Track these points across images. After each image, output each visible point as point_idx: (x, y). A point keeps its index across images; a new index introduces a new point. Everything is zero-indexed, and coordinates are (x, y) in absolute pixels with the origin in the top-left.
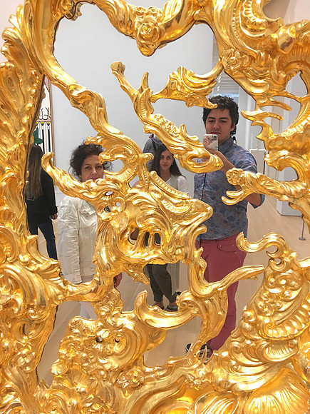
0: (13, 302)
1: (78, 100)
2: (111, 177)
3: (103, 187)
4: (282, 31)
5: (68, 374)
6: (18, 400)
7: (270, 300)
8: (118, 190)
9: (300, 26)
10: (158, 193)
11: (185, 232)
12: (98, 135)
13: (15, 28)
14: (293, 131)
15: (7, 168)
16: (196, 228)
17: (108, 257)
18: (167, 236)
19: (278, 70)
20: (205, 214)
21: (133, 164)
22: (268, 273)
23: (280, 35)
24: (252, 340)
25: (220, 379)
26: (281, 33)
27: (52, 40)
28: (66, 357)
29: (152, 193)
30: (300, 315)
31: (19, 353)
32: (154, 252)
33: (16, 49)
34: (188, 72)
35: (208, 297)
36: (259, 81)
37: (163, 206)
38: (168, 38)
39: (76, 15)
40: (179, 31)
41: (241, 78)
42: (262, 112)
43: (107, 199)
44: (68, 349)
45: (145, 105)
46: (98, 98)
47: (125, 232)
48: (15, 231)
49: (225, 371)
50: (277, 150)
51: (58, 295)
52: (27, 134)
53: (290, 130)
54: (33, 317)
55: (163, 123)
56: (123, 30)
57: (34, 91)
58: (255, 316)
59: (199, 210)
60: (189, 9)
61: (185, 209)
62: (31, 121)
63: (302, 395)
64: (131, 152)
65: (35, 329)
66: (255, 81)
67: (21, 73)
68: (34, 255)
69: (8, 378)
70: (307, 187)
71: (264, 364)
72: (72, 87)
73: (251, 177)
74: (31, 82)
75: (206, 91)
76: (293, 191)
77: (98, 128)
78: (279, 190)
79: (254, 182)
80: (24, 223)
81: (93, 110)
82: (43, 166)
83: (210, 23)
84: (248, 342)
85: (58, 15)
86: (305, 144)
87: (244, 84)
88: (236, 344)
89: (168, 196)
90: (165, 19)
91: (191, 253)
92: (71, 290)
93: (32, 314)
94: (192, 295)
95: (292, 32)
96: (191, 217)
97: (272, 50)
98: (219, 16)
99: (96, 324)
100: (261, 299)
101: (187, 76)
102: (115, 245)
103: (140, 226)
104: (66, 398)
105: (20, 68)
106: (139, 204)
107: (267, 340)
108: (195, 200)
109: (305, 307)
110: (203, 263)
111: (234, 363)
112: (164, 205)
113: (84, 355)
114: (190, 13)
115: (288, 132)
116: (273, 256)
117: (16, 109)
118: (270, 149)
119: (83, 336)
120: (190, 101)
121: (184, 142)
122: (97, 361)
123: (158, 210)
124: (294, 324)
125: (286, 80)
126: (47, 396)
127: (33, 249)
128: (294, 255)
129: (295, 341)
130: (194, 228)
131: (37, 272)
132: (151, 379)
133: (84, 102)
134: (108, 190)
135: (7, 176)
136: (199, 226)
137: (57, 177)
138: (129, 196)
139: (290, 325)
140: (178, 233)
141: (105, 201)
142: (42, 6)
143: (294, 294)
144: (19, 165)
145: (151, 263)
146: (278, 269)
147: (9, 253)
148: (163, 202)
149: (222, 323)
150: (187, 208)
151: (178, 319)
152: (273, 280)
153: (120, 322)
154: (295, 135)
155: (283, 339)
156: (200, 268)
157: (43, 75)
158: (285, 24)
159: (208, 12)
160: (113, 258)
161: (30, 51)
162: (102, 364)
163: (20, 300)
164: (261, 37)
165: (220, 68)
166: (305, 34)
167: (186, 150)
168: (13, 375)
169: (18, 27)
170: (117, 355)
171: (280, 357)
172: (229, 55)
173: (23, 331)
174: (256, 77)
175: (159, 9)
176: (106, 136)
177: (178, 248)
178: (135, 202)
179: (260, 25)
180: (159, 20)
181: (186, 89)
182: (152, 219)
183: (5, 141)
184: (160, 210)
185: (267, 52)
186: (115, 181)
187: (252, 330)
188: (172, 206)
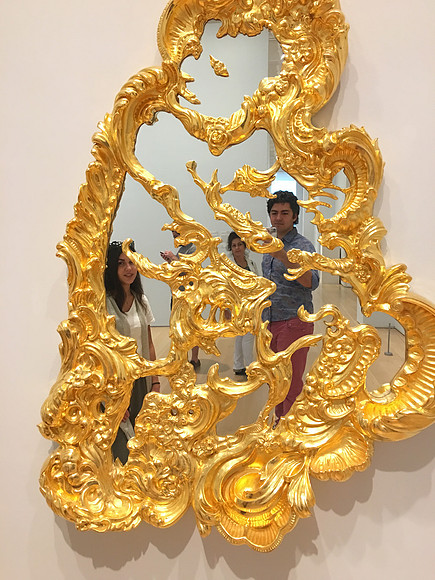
0: (95, 378)
1: (157, 193)
2: (185, 259)
3: (178, 268)
4: (326, 138)
5: (144, 448)
6: (94, 479)
7: (329, 363)
8: (191, 270)
9: (340, 134)
11: (253, 305)
12: (174, 222)
13: (103, 133)
14: (340, 216)
15: (91, 253)
16: (262, 302)
17: (183, 331)
18: (237, 310)
19: (325, 168)
21: (205, 247)
22: (326, 340)
23: (324, 141)
24: (316, 402)
25: (287, 440)
28: (143, 430)
29: (223, 272)
30: (354, 375)
31: (96, 430)
32: (226, 325)
33: (103, 150)
34: (252, 169)
35: (274, 364)
36: (310, 176)
37: (232, 283)
38: (234, 142)
39: (154, 122)
40: (243, 136)
41: (296, 174)
42: (314, 201)
43: (182, 278)
44: (145, 423)
45: (215, 196)
46: (175, 191)
47: (199, 307)
48: (96, 311)
49: (292, 433)
50: (328, 232)
51: (135, 370)
52: (109, 223)
53: (338, 215)
54: (112, 392)
55: (232, 211)
57: (117, 185)
58: (316, 378)
59: (264, 286)
60: (251, 119)
61: (252, 285)
62: (113, 212)
64: (203, 237)
65: (113, 404)
66: (307, 177)
67: (107, 171)
68: (113, 334)
69: (85, 456)
70: (353, 263)
71: (327, 424)
72: (152, 183)
73: (308, 256)
74: (115, 177)
75: (266, 185)
76: (343, 267)
77: (175, 216)
78: (331, 266)
79: (311, 260)
81: (170, 202)
83: (269, 130)
84: (312, 404)
85: (139, 122)
86: (350, 227)
87: (299, 178)
88: (300, 407)
89: (237, 275)
90: (232, 127)
91: (258, 324)
93: (111, 389)
94: (261, 363)
95: (334, 138)
96: (257, 293)
97: (319, 152)
98: (276, 125)
99: (172, 396)
100: (321, 364)
101: (251, 172)
102: (190, 320)
103: (212, 301)
104: (142, 473)
106: (211, 283)
107: (328, 400)
108: (261, 278)
109: (358, 367)
110: (268, 334)
111: (299, 424)
112: (234, 282)
113: (161, 427)
114: (253, 122)
115: (335, 218)
116: (330, 324)
117: (101, 201)
118: (322, 232)
119: (159, 409)
120: (254, 192)
121: (250, 226)
122: (173, 432)
123: (228, 286)
124: (350, 383)
125: (332, 176)
126: (123, 473)
127: (112, 328)
128: (346, 322)
129: (352, 399)
130: (260, 302)
131: (116, 349)
132: (224, 448)
133: (164, 196)
134: (183, 270)
135: (91, 261)
136: (265, 300)
138: (202, 276)
139: (347, 384)
140: (246, 307)
141: (180, 281)
142: (127, 116)
143: (349, 357)
144: (101, 250)
145: (222, 336)
146: (334, 335)
147: (90, 332)
148: (233, 279)
150: (254, 284)
152: (330, 346)
153: (194, 392)
154: (341, 219)
155: (341, 397)
156: (267, 338)
157: (126, 169)
158: (329, 131)
159: (266, 120)
160: (188, 333)
162: (177, 434)
163: (101, 376)
164: (310, 142)
165: (278, 166)
166: (344, 140)
167: (252, 233)
168: (90, 452)
169: (105, 131)
170: (191, 424)
171: (339, 414)
172: (285, 156)
173: (102, 408)
174: (307, 173)
175: (227, 120)
176: (182, 223)
177: (247, 320)
178: (207, 280)
179: (308, 133)
180: (227, 128)
181: (251, 183)
182: (223, 294)
183: (90, 230)
184: (231, 287)
185: (315, 154)
186: (189, 263)
187: (314, 392)
188: (241, 283)
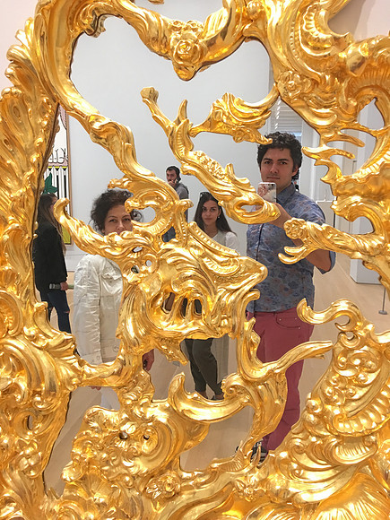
0: (15, 388)
1: (100, 133)
2: (140, 229)
3: (130, 241)
4: (351, 49)
5: (84, 480)
6: (20, 514)
7: (340, 385)
8: (149, 246)
9: (373, 42)
10: (199, 248)
11: (233, 297)
12: (125, 177)
13: (23, 46)
14: (367, 171)
15: (10, 218)
16: (247, 293)
17: (136, 330)
18: (210, 303)
19: (347, 97)
20: (257, 275)
21: (168, 213)
22: (338, 350)
23: (349, 54)
24: (319, 437)
25: (278, 487)
26: (350, 52)
27: (68, 61)
28: (81, 458)
29: (192, 249)
30: (378, 405)
31: (22, 453)
32: (194, 324)
33: (24, 71)
34: (236, 100)
35: (261, 381)
36: (323, 111)
37: (204, 265)
38: (211, 58)
39: (98, 30)
40: (225, 50)
41: (302, 107)
42: (327, 148)
43: (135, 256)
44: (85, 448)
45: (182, 140)
46: (125, 131)
47: (157, 297)
48: (19, 297)
49: (284, 477)
50: (347, 195)
51: (71, 378)
52: (36, 176)
53: (363, 171)
54: (40, 406)
55: (205, 163)
56: (156, 48)
57: (45, 123)
58: (322, 405)
59: (250, 271)
60: (237, 23)
61: (232, 268)
62: (41, 160)
63: (382, 508)
64: (165, 198)
65: (43, 422)
66: (319, 111)
67: (31, 101)
68: (43, 328)
69: (7, 485)
70: (385, 242)
71: (334, 467)
72: (92, 118)
73: (316, 229)
74: (42, 111)
75: (258, 123)
76: (367, 247)
77: (124, 168)
78: (350, 245)
79: (319, 236)
80: (31, 286)
81: (118, 147)
82: (56, 215)
83: (262, 40)
84: (314, 439)
85: (76, 31)
86: (382, 188)
87: (306, 114)
88: (297, 442)
89: (211, 253)
90: (208, 35)
91: (240, 324)
92: (88, 372)
93: (39, 403)
94: (242, 378)
95: (364, 50)
96: (240, 279)
97: (340, 72)
98: (274, 31)
99: (120, 416)
100: (329, 384)
101: (235, 105)
102: (145, 315)
103: (176, 290)
104: (80, 511)
105: (29, 94)
106: (175, 263)
107: (337, 437)
108: (245, 258)
109: (385, 393)
110: (255, 338)
111: (295, 466)
112: (207, 264)
113: (105, 455)
114: (239, 28)
115: (361, 174)
116: (344, 328)
117: (23, 145)
118: (338, 195)
119: (103, 431)
120: (239, 134)
121: (231, 185)
122: (120, 463)
123: (198, 270)
124: (372, 415)
125: (357, 109)
126: (56, 508)
127: (41, 319)
128: (370, 327)
129: (373, 438)
130: (244, 293)
131: (46, 349)
132: (189, 488)
133: (108, 136)
134: (136, 245)
135: (10, 228)
136: (250, 291)
137: (73, 229)
138: (162, 253)
139: (366, 416)
140: (224, 299)
141: (132, 259)
142: (56, 19)
143: (371, 377)
144: (25, 215)
145: (189, 337)
146: (350, 345)
147: (10, 325)
148: (205, 260)
149: (280, 414)
150: (235, 268)
151: (224, 409)
152: (343, 359)
153: (149, 413)
154: (369, 176)
155: (357, 435)
156: (252, 343)
157: (57, 102)
158: (356, 40)
159: (260, 27)
160: (142, 331)
161: (41, 74)
162: (127, 468)
163: (23, 385)
164: (325, 56)
165: (276, 95)
166: (380, 52)
167: (234, 195)
168: (14, 481)
169: (26, 44)
170: (146, 455)
171: (353, 458)
172: (287, 79)
173: (27, 424)
174: (320, 106)
175: (200, 23)
176: (135, 178)
177: (224, 318)
178: (170, 261)
179: (325, 41)
180: (200, 36)
181: (234, 121)
182: (191, 281)
183: (9, 185)
184: (202, 271)
185: (334, 75)
186: (145, 234)
187: (318, 423)
188: (217, 266)
